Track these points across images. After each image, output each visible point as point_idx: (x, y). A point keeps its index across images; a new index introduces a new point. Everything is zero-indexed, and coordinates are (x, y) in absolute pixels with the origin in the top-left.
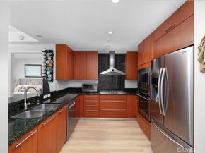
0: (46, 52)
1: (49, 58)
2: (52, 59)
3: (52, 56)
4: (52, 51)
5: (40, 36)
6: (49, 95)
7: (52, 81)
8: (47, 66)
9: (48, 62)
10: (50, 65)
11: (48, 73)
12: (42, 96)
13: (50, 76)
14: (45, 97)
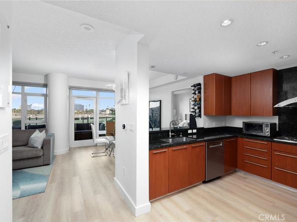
0: (194, 86)
1: (197, 92)
2: (200, 92)
3: (200, 89)
4: (200, 84)
5: (186, 73)
6: (195, 131)
7: (200, 116)
8: (195, 101)
9: (196, 96)
10: (198, 100)
11: (196, 108)
12: (187, 130)
13: (197, 111)
14: (190, 131)
